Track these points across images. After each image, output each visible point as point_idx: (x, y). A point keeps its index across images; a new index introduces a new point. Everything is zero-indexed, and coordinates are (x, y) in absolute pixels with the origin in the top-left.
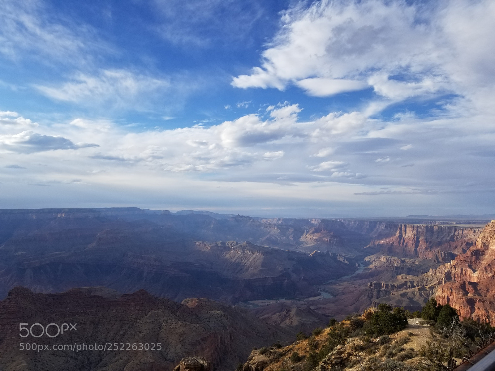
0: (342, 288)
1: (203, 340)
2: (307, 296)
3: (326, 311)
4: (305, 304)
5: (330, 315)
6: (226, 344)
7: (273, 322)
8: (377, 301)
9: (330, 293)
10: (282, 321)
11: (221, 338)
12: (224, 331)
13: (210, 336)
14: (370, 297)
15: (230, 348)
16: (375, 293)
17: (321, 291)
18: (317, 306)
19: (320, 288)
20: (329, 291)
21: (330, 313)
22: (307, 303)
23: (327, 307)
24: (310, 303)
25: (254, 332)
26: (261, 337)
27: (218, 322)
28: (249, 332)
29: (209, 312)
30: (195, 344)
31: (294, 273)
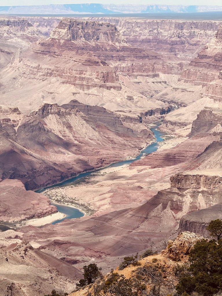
0: (109, 192)
2: (23, 217)
3: (69, 250)
4: (17, 237)
5: (78, 258)
9: (77, 206)
17: (59, 202)
18: (48, 239)
19: (57, 196)
20: (76, 202)
21: (79, 254)
22: (23, 234)
23: (72, 241)
24: (31, 233)
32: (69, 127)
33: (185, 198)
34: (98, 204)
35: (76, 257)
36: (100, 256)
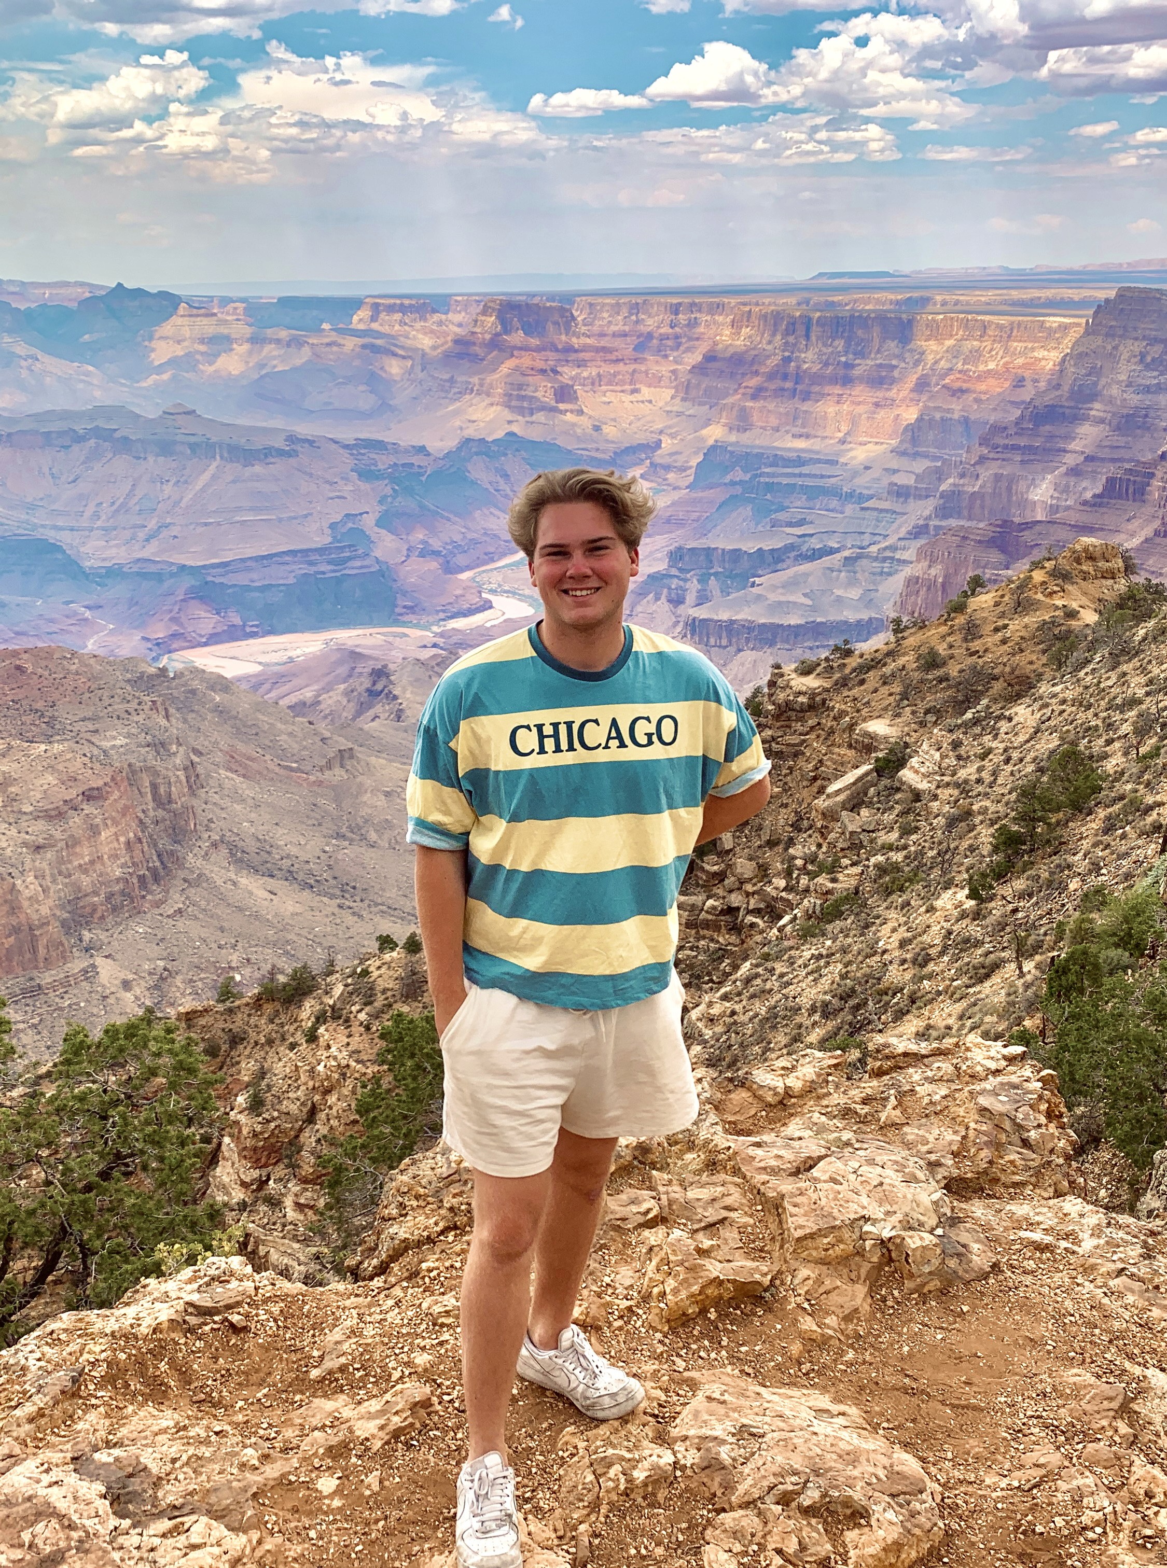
1: (90, 796)
2: (442, 615)
4: (435, 646)
6: (176, 803)
7: (325, 717)
8: (702, 613)
9: (523, 598)
10: (359, 713)
11: (154, 787)
12: (162, 760)
13: (113, 779)
14: (677, 601)
15: (191, 815)
16: (693, 586)
17: (493, 592)
19: (491, 583)
20: (521, 592)
24: (455, 639)
25: (268, 757)
26: (298, 770)
27: (134, 731)
28: (249, 758)
29: (87, 695)
30: (61, 815)
31: (384, 532)
32: (506, 476)
33: (689, 583)
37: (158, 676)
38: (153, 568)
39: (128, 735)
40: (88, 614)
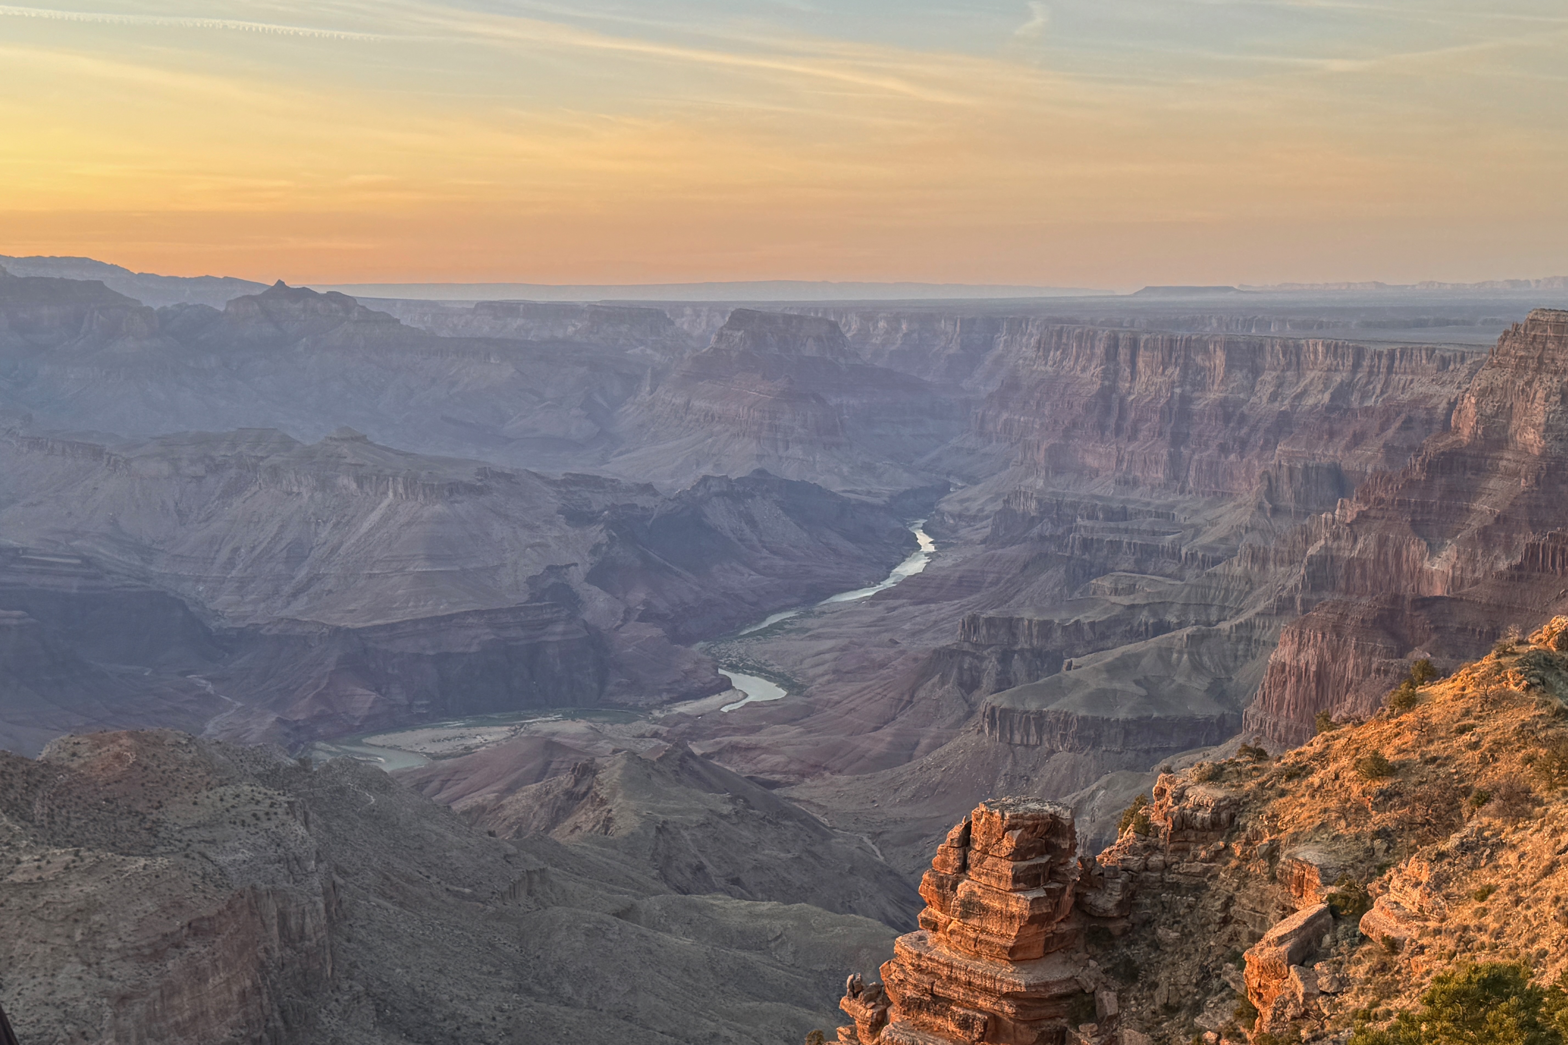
1: (196, 929)
2: (665, 697)
3: (759, 762)
4: (656, 735)
5: (777, 777)
6: (310, 940)
7: (510, 827)
8: (1003, 702)
9: (771, 676)
10: (554, 822)
11: (283, 917)
12: (295, 881)
13: (230, 906)
14: (970, 685)
15: (328, 957)
16: (992, 666)
17: (733, 668)
18: (718, 739)
19: (730, 656)
20: (769, 668)
21: (779, 769)
22: (668, 729)
23: (764, 745)
24: (683, 727)
25: (434, 879)
26: (472, 897)
27: (260, 841)
28: (409, 881)
29: (205, 793)
30: (158, 955)
31: (595, 589)
32: (752, 522)
33: (986, 662)
34: (811, 673)
35: (774, 776)
36: (822, 775)
37: (296, 769)
38: (298, 630)
39: (255, 847)
40: (210, 688)
